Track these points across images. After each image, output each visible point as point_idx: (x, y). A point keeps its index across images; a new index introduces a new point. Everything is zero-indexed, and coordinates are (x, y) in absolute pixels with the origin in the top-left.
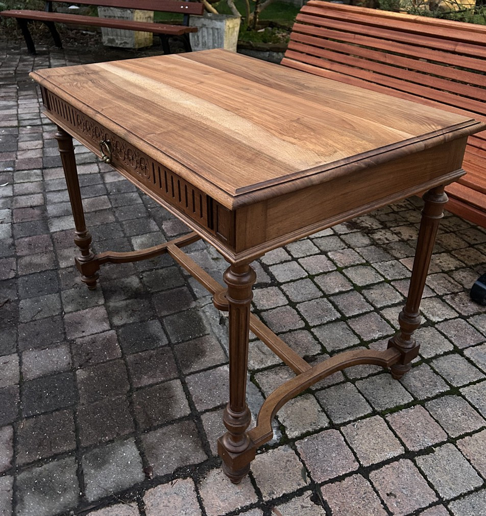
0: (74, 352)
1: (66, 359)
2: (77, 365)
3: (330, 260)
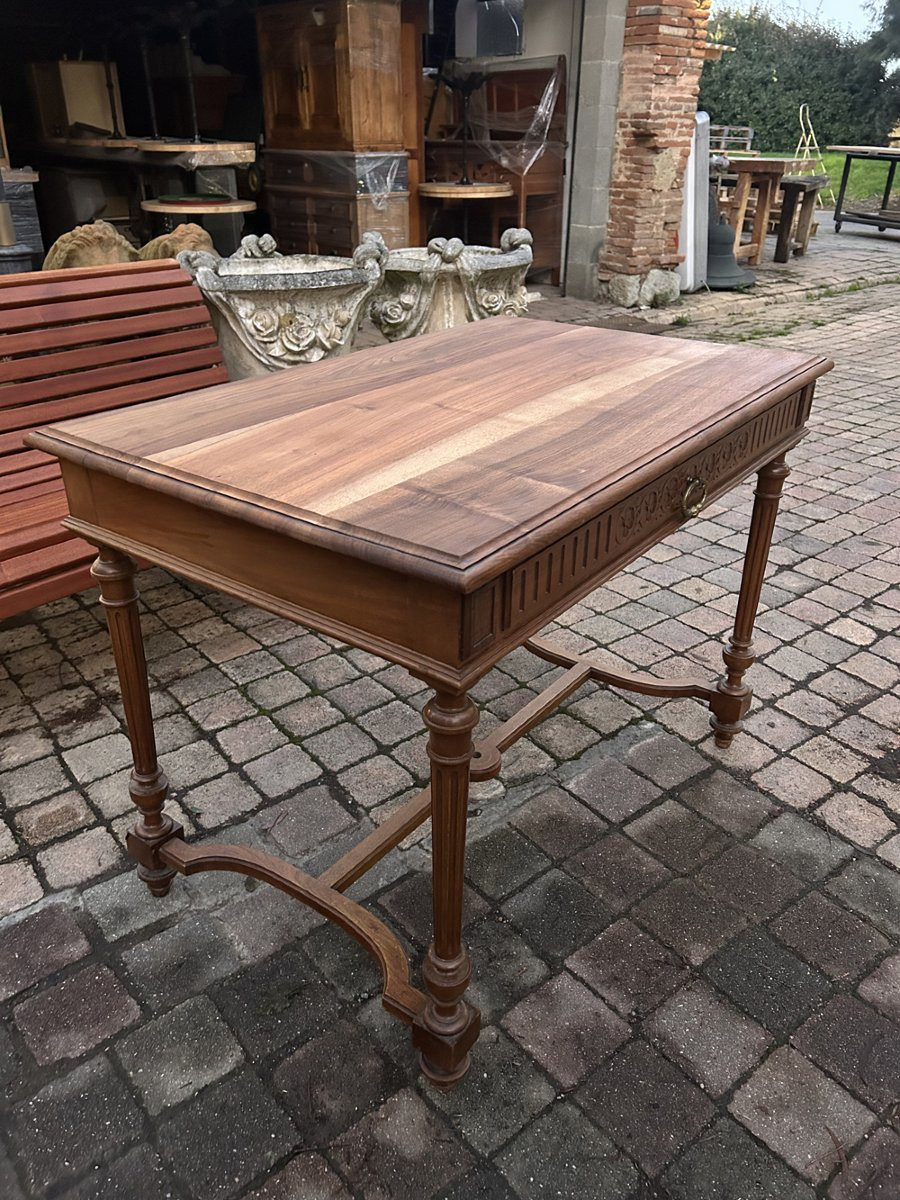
0: (657, 999)
1: (680, 1001)
2: (683, 975)
3: (235, 724)
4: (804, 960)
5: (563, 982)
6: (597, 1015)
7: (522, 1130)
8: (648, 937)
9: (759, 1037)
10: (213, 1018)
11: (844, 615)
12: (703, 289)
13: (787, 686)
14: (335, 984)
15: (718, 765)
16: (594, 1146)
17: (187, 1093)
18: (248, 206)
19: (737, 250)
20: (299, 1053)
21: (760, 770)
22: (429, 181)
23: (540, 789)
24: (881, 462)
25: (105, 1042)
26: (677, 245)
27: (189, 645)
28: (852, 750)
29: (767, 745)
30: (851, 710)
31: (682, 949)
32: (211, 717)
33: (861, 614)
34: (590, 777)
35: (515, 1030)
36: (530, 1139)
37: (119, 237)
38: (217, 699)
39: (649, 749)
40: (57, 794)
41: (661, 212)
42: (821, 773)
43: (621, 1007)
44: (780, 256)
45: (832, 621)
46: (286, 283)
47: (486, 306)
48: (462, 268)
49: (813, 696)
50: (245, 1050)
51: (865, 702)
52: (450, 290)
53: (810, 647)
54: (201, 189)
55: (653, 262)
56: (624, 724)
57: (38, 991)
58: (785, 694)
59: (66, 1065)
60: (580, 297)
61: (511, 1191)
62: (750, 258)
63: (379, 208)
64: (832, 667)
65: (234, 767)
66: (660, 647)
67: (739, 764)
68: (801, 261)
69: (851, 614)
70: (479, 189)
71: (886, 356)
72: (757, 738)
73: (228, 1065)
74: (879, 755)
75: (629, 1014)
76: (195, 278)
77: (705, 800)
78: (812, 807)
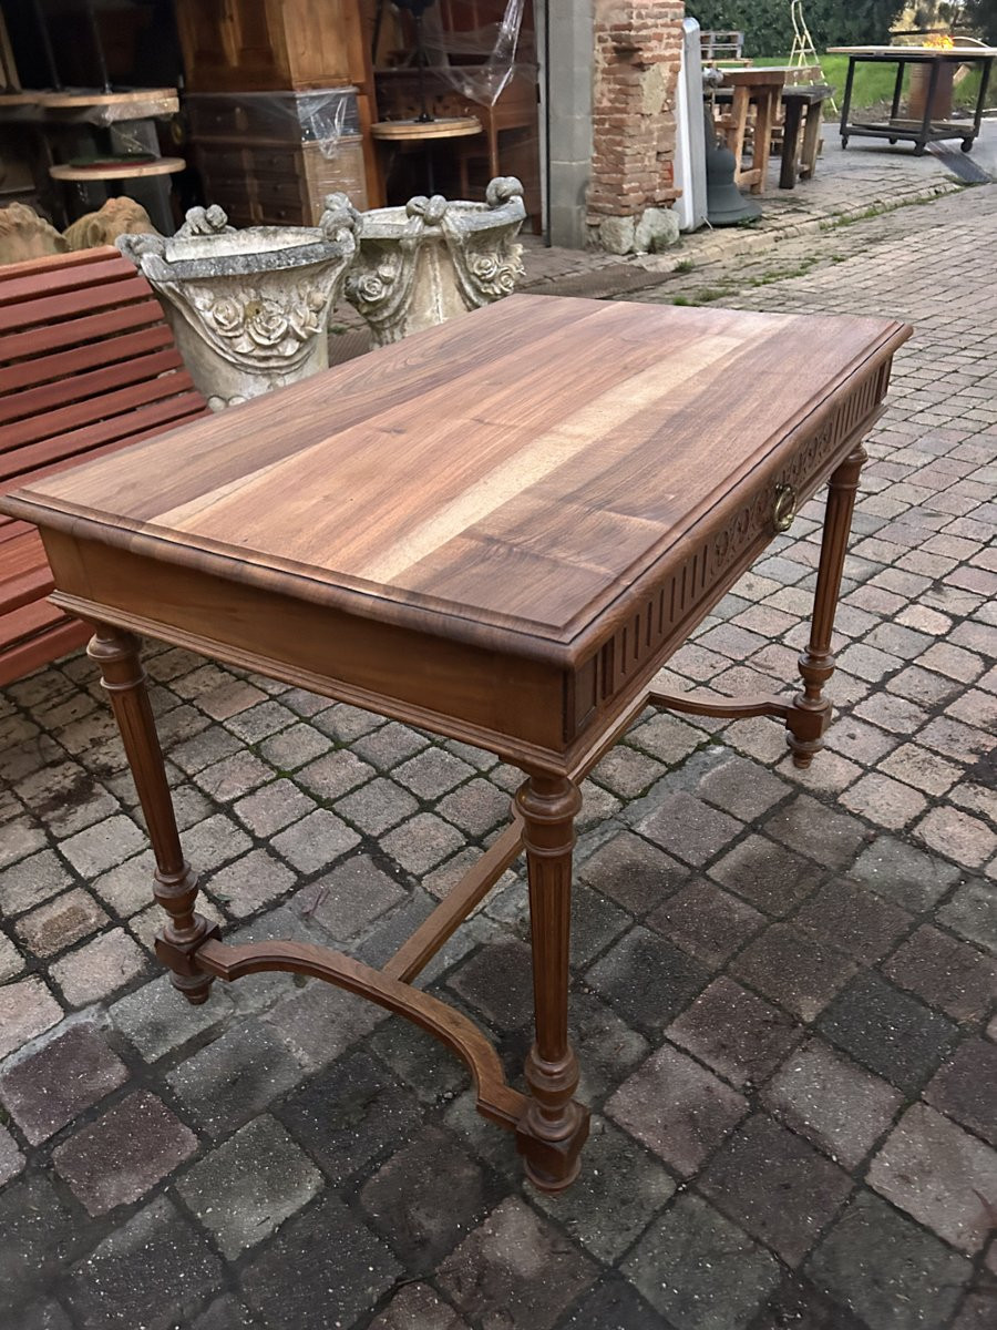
0: (772, 1064)
1: (798, 1065)
2: (797, 1033)
3: (252, 791)
4: (926, 1005)
5: (665, 1056)
6: (709, 1089)
7: (645, 1231)
8: (751, 994)
9: (889, 1096)
10: (282, 1140)
11: (914, 602)
12: (705, 226)
13: (862, 690)
14: (414, 1085)
15: (800, 789)
16: (727, 1239)
17: (268, 1228)
18: (177, 165)
19: (738, 177)
20: (385, 1169)
21: (846, 790)
22: (382, 120)
23: (608, 835)
24: (928, 419)
25: (163, 1182)
26: (672, 178)
27: (186, 702)
28: (943, 756)
29: (851, 760)
30: (935, 711)
31: (791, 1005)
32: (223, 786)
33: (932, 598)
34: (662, 815)
35: (621, 1118)
36: (655, 1240)
37: (41, 222)
38: (227, 763)
39: (722, 777)
40: (60, 894)
41: (653, 139)
42: (913, 787)
43: (735, 1079)
44: (786, 182)
45: (901, 610)
46: (248, 265)
47: (479, 273)
48: (448, 231)
49: (892, 698)
50: (323, 1174)
51: (949, 700)
52: (436, 256)
53: (881, 643)
54: (118, 148)
55: (647, 200)
56: (690, 750)
57: (77, 1129)
58: (862, 699)
59: (122, 1214)
60: (568, 246)
61: (644, 1301)
62: (753, 186)
63: (330, 157)
64: (908, 663)
65: (259, 843)
66: (718, 657)
67: (822, 785)
68: (808, 186)
69: (921, 600)
70: (442, 127)
71: (918, 292)
72: (837, 753)
73: (308, 1192)
74: (972, 760)
75: (744, 1085)
76: (140, 267)
77: (791, 831)
78: (909, 827)
